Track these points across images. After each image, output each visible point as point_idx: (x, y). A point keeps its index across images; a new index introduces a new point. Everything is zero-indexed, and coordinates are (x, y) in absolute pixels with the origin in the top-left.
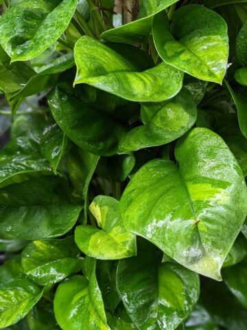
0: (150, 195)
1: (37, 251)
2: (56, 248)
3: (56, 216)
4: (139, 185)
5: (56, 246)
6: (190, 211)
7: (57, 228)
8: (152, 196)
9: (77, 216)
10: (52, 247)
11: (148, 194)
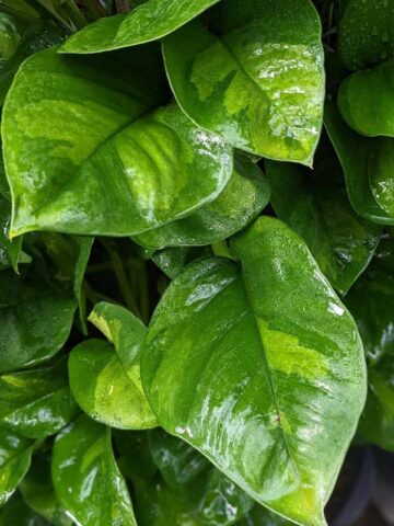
0: (194, 345)
1: (10, 391)
2: (41, 381)
3: (33, 322)
4: (172, 318)
5: (40, 378)
6: (266, 392)
7: (38, 347)
8: (197, 348)
9: (70, 322)
10: (35, 381)
11: (190, 343)
